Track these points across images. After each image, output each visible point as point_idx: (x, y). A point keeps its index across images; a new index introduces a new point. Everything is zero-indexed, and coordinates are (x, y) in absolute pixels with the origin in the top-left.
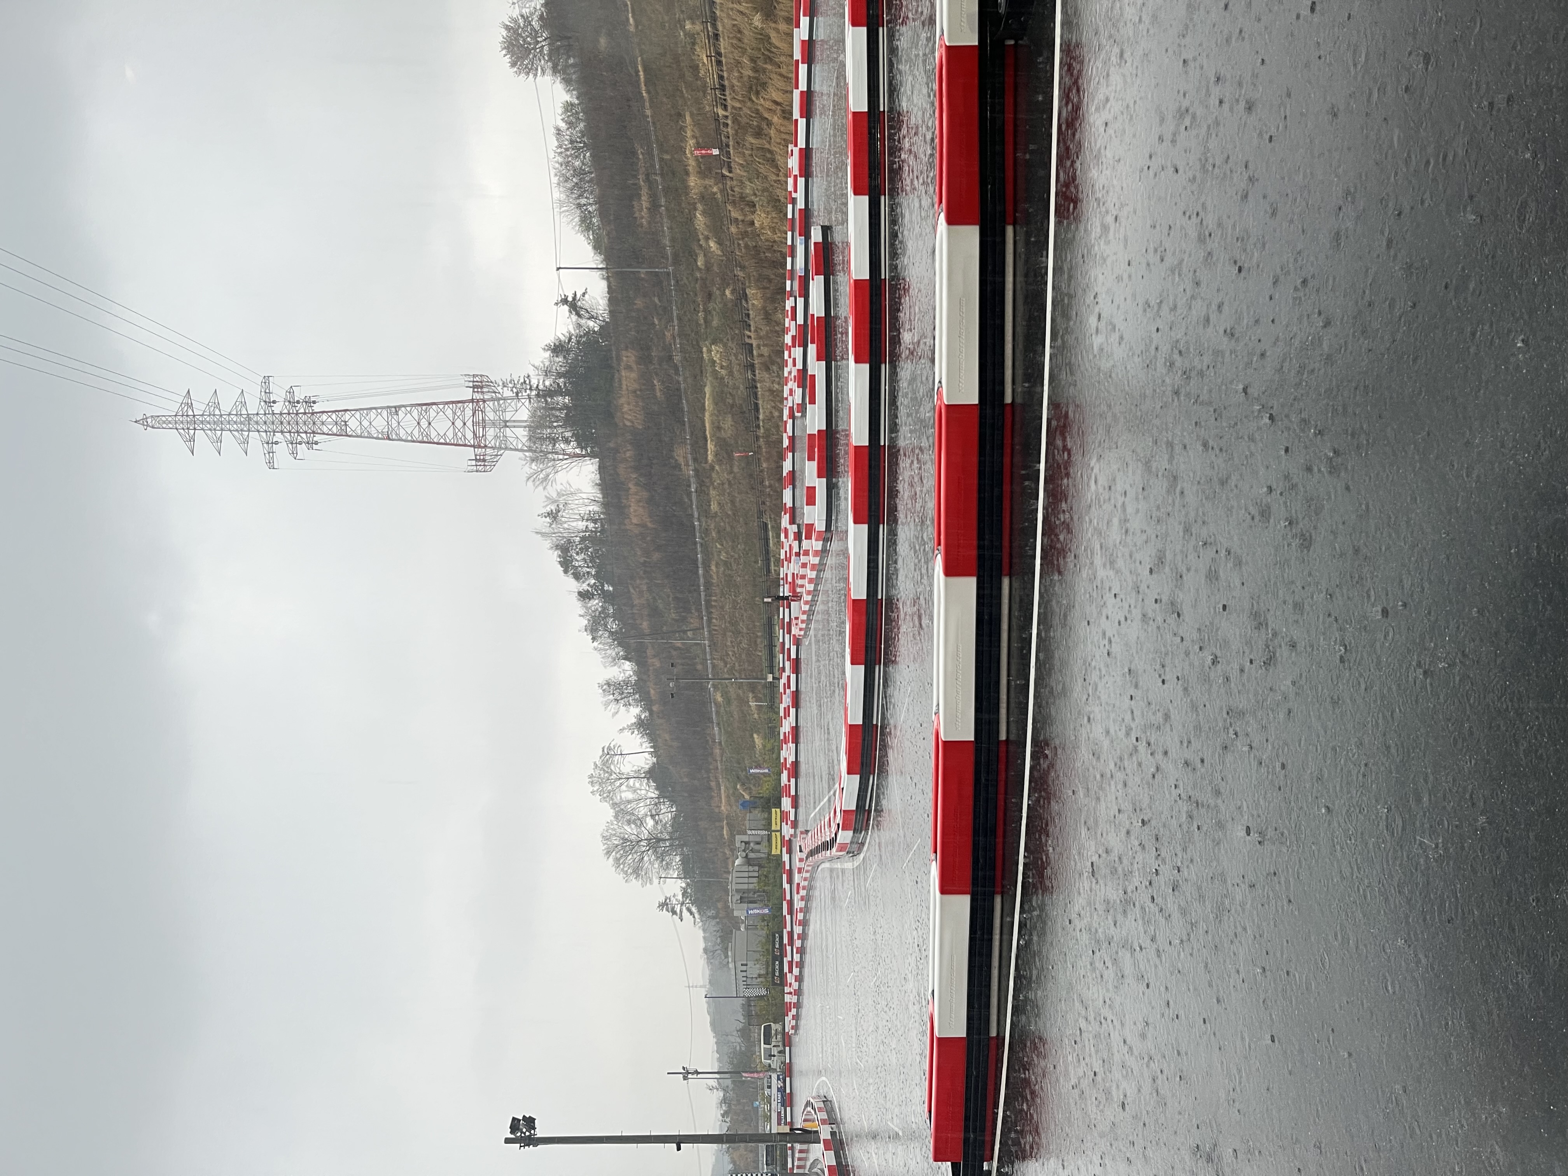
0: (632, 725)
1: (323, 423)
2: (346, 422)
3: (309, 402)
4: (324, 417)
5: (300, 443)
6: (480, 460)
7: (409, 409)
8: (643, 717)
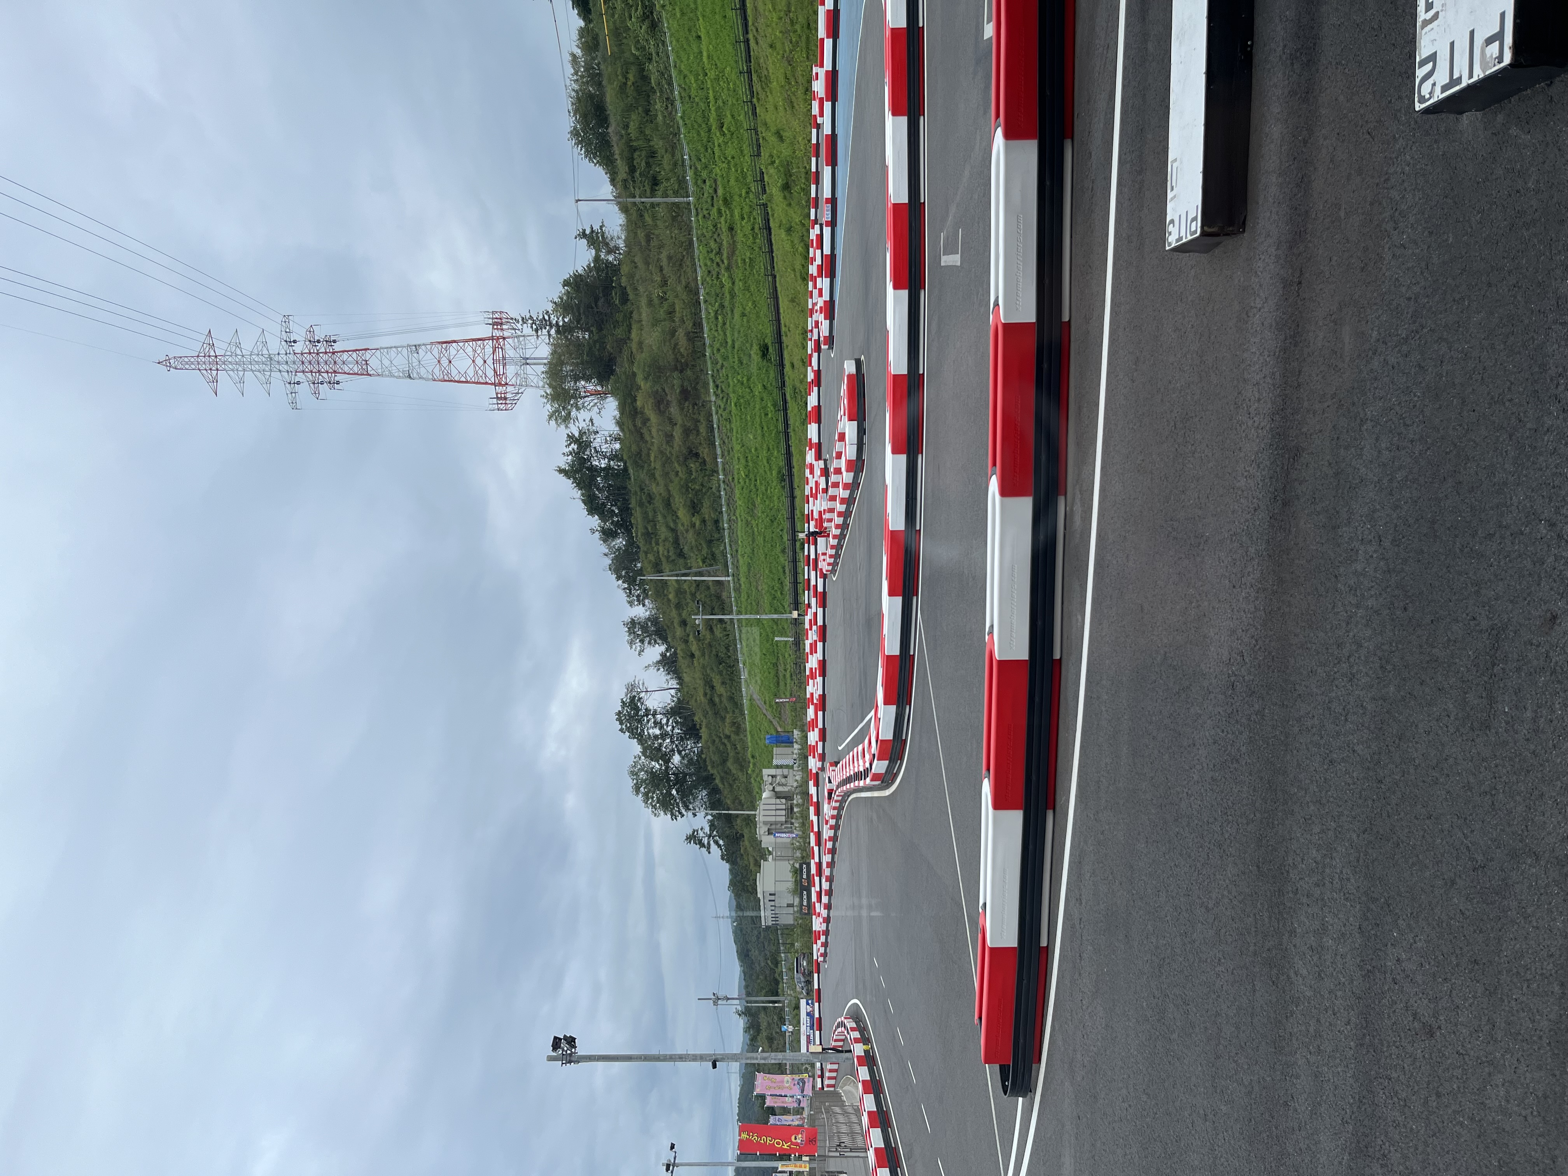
0: (658, 662)
1: (344, 363)
2: (366, 361)
3: (330, 342)
4: (345, 356)
5: (322, 383)
6: (501, 398)
7: (428, 347)
8: (668, 654)
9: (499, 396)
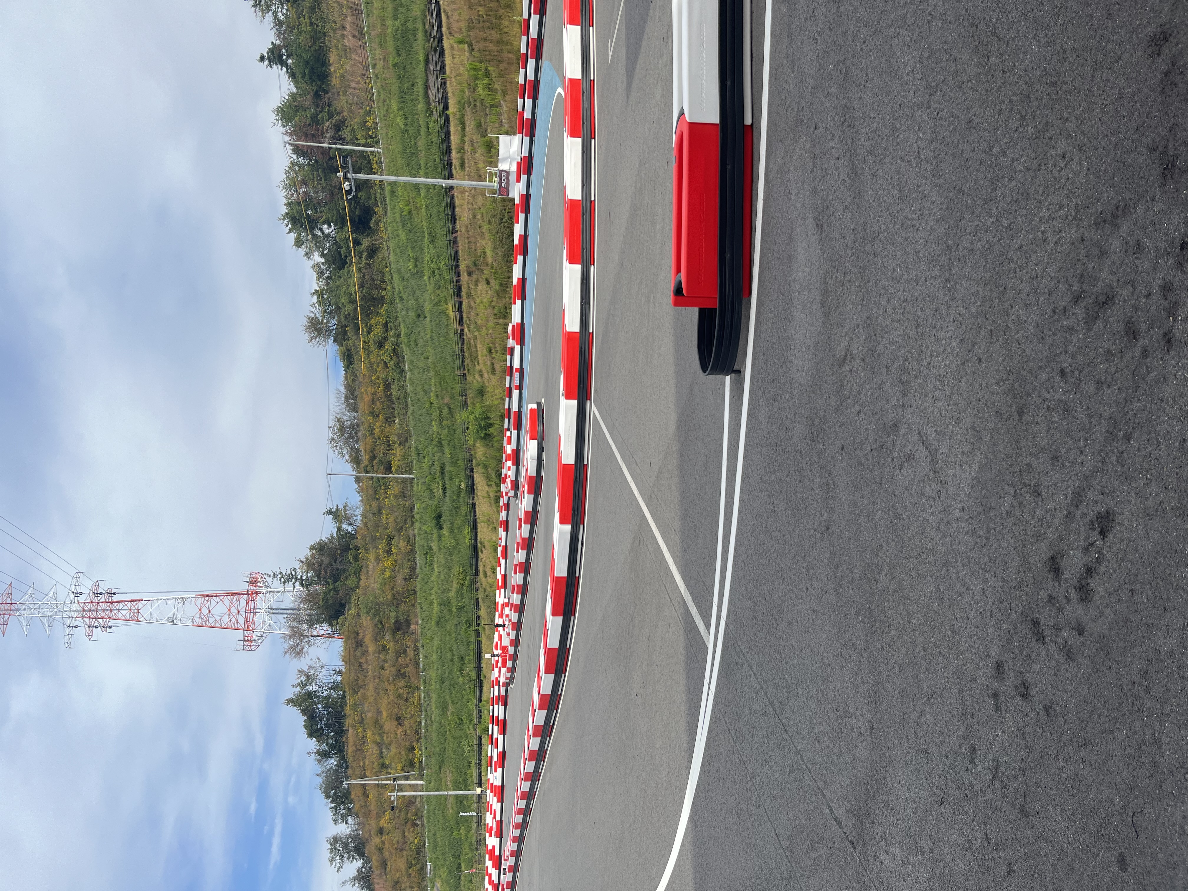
0: (354, 877)
1: (119, 611)
2: (138, 610)
3: (110, 594)
4: (121, 606)
5: (96, 627)
6: (248, 641)
7: (193, 599)
8: (363, 870)
9: (246, 638)
